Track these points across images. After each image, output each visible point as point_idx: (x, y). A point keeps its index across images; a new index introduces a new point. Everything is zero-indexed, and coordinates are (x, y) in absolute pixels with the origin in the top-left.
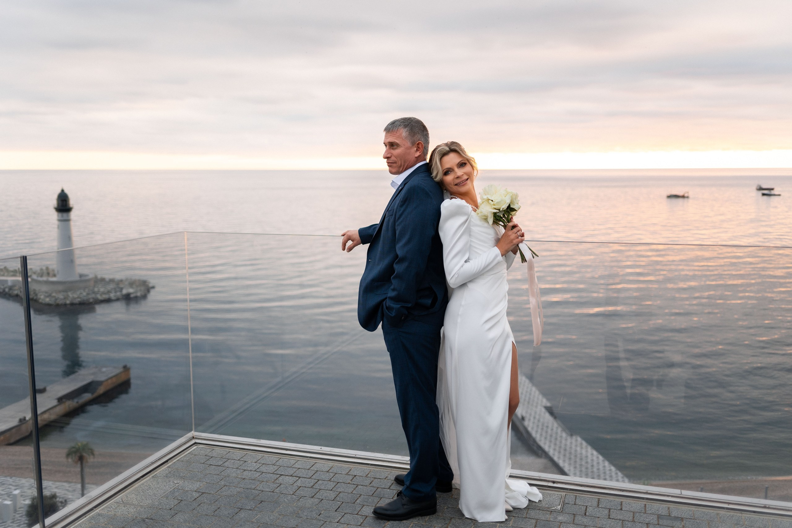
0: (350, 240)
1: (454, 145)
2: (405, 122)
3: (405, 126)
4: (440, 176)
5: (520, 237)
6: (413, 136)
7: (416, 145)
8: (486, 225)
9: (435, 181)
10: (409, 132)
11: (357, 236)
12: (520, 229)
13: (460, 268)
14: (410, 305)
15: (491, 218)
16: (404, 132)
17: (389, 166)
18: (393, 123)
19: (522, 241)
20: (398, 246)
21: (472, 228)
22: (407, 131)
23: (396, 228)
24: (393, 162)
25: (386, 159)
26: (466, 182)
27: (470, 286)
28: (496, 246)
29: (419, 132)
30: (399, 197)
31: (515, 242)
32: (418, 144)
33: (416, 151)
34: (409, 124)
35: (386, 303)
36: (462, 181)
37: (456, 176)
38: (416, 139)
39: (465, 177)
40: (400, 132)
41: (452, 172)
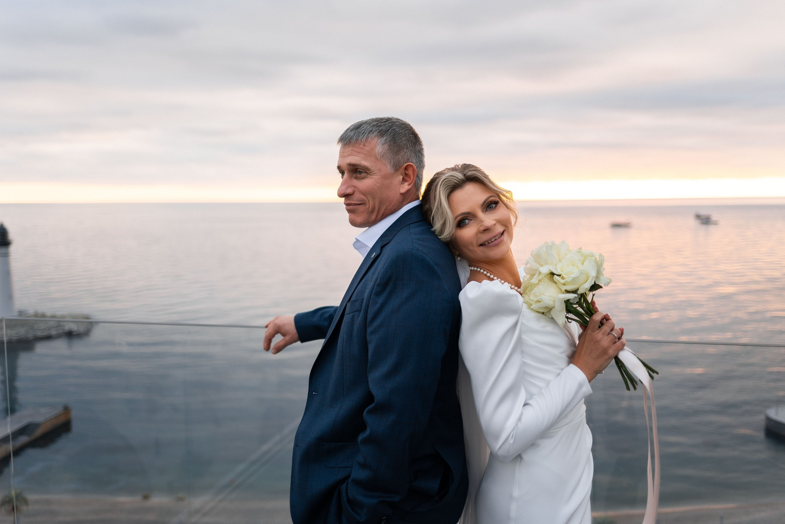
0: (279, 334)
2: (381, 126)
3: (382, 134)
5: (617, 340)
6: (397, 152)
7: (402, 170)
9: (440, 239)
10: (390, 145)
11: (291, 327)
13: (516, 424)
14: (396, 498)
16: (379, 145)
17: (349, 211)
18: (358, 127)
19: (622, 347)
21: (526, 337)
22: (385, 143)
23: (368, 338)
24: (360, 203)
25: (343, 199)
26: (499, 240)
29: (407, 146)
30: (373, 274)
32: (406, 168)
33: (401, 182)
34: (389, 130)
35: (347, 490)
36: (495, 237)
37: (482, 228)
38: (402, 158)
39: (500, 229)
40: (372, 146)
41: (472, 220)
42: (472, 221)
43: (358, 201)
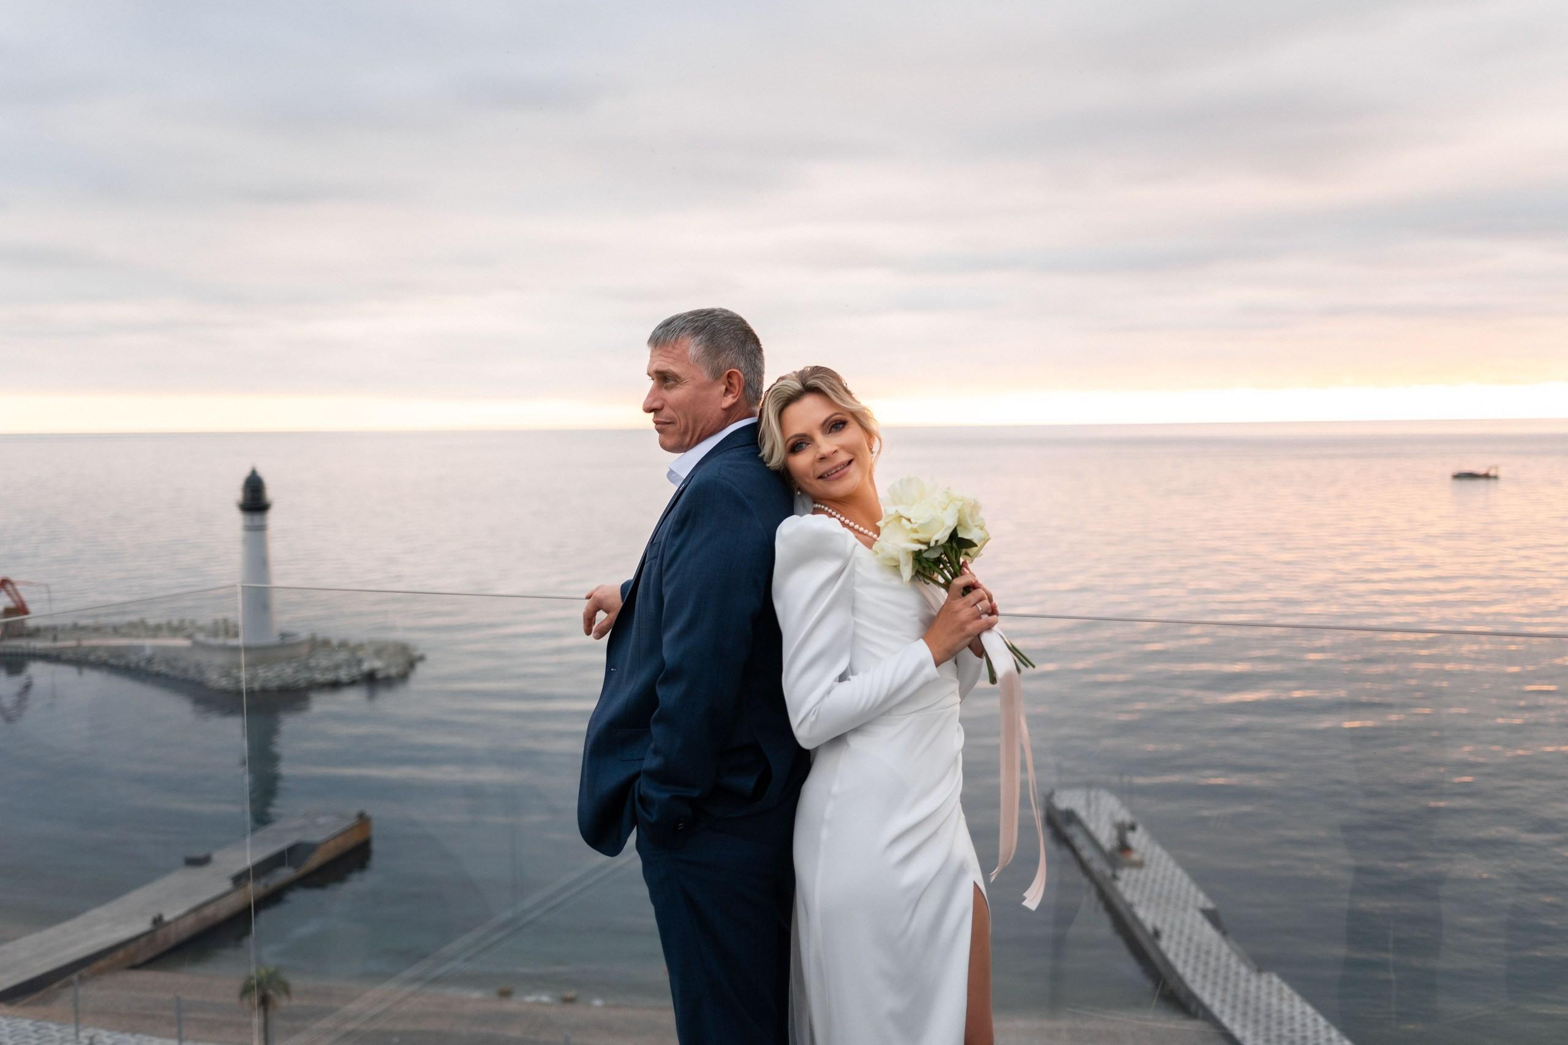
0: (601, 611)
1: (816, 376)
2: (697, 321)
3: (697, 331)
4: (779, 457)
5: (985, 617)
6: (717, 355)
7: (724, 379)
8: (895, 582)
9: (769, 467)
10: (707, 346)
11: (617, 601)
12: (987, 593)
13: (822, 698)
14: (696, 793)
15: (906, 565)
16: (692, 347)
17: (659, 430)
18: (668, 324)
19: (989, 627)
20: (667, 637)
21: (858, 590)
22: (700, 344)
23: (664, 589)
24: (668, 421)
25: (653, 413)
26: (845, 471)
27: (856, 743)
28: (924, 638)
29: (733, 345)
31: (971, 627)
32: (729, 376)
33: (723, 394)
34: (707, 326)
35: (639, 785)
36: (835, 467)
37: (818, 456)
38: (723, 362)
39: (843, 457)
40: (683, 348)
41: (809, 444)
42: (810, 446)
43: (667, 418)
